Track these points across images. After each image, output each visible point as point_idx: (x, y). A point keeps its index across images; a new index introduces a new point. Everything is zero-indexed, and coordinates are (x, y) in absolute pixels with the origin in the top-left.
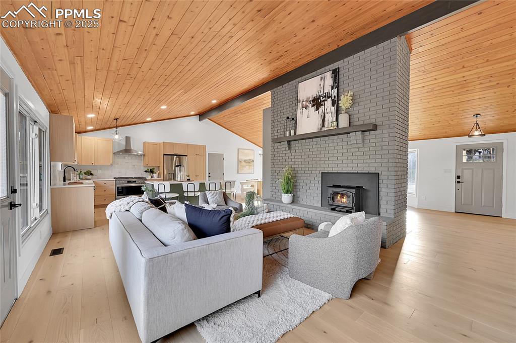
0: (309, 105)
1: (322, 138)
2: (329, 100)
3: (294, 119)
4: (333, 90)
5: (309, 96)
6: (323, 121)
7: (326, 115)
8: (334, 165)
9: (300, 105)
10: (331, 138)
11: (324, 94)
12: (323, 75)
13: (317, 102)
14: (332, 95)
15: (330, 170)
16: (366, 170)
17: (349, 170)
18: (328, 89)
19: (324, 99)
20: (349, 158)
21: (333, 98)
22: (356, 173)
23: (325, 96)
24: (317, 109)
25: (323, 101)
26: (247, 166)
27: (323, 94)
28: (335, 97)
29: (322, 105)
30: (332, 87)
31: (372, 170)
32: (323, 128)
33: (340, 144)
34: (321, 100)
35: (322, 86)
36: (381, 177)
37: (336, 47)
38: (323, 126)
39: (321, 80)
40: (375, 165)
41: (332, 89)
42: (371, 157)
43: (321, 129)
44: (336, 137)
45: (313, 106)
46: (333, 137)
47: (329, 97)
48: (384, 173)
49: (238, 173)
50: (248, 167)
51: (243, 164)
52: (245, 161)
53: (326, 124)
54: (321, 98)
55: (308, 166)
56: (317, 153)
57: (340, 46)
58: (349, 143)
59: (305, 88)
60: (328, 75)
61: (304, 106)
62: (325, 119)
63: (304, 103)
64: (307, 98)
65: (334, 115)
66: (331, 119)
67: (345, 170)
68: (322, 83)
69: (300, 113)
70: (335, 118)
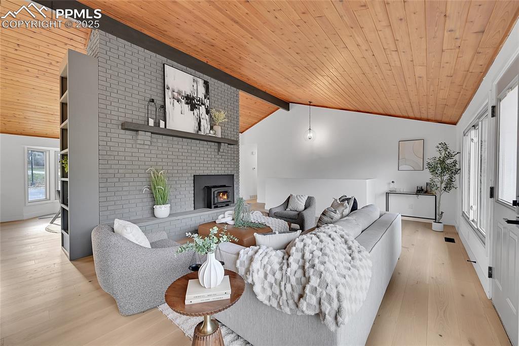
2: (203, 106)
4: (206, 100)
6: (199, 124)
7: (201, 120)
8: (204, 169)
9: (169, 94)
10: (202, 142)
11: (198, 99)
12: (196, 78)
13: (191, 102)
14: (205, 103)
15: (201, 173)
18: (201, 95)
21: (206, 107)
23: (199, 101)
24: (192, 110)
25: (197, 104)
27: (197, 97)
28: (208, 106)
29: (197, 108)
30: (205, 96)
31: (229, 173)
32: (200, 132)
33: (209, 150)
34: (195, 103)
35: (195, 88)
36: (234, 177)
38: (200, 129)
39: (194, 81)
40: (231, 169)
41: (205, 98)
42: (229, 163)
43: (198, 132)
44: (206, 143)
47: (203, 104)
48: (235, 175)
53: (202, 128)
54: (195, 100)
55: (177, 168)
56: (187, 154)
57: (208, 63)
58: (216, 151)
59: (174, 77)
60: (201, 82)
61: (176, 97)
62: (201, 123)
63: (176, 94)
64: (179, 91)
65: (209, 123)
66: (206, 126)
67: (213, 173)
68: (195, 86)
69: (170, 103)
70: (209, 126)
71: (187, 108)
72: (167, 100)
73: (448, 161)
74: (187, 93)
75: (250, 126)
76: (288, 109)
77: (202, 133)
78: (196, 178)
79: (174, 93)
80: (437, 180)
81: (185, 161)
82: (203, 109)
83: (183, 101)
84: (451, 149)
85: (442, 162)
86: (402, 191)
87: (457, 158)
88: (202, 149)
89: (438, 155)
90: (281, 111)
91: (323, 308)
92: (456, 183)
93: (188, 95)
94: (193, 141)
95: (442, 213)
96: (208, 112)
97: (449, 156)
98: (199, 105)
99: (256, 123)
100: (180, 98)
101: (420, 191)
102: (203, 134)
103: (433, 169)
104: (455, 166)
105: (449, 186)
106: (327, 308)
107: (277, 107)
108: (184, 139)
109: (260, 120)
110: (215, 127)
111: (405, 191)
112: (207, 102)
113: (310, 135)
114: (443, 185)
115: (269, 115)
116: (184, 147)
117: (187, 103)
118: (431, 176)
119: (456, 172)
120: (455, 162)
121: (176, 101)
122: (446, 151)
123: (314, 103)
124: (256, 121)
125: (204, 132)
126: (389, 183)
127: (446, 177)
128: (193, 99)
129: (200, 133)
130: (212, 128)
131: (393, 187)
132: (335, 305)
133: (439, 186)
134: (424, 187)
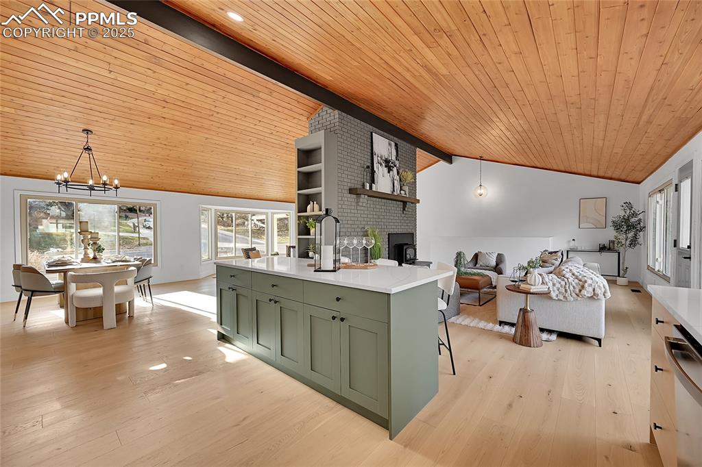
2: (395, 168)
7: (395, 181)
9: (376, 159)
10: (395, 202)
11: (392, 161)
12: (390, 142)
13: (388, 165)
16: (408, 231)
18: (394, 157)
20: (402, 221)
23: (393, 163)
24: (389, 172)
28: (398, 168)
29: (391, 170)
31: (411, 231)
35: (390, 151)
38: (394, 190)
39: (389, 145)
40: (412, 228)
41: (396, 160)
42: (410, 221)
47: (395, 166)
59: (378, 143)
60: (393, 144)
64: (381, 155)
65: (399, 184)
66: (397, 186)
67: (400, 231)
68: (390, 149)
70: (399, 187)
71: (386, 170)
72: (375, 166)
73: (633, 220)
76: (451, 162)
78: (390, 236)
79: (379, 158)
80: (622, 237)
81: (383, 220)
82: (395, 171)
83: (384, 164)
84: (635, 208)
85: (626, 220)
86: (583, 249)
87: (641, 216)
88: (393, 208)
89: (622, 214)
90: (442, 163)
91: (596, 292)
92: (641, 240)
93: (386, 158)
94: (391, 201)
95: (627, 268)
96: (398, 173)
97: (634, 214)
98: (393, 167)
100: (382, 162)
101: (603, 249)
103: (617, 226)
104: (639, 224)
105: (634, 242)
106: (598, 291)
108: (382, 200)
110: (404, 188)
111: (587, 249)
112: (398, 164)
113: (482, 191)
114: (628, 242)
115: (426, 168)
117: (386, 167)
118: (616, 234)
119: (641, 230)
120: (640, 220)
121: (380, 165)
122: (630, 209)
123: (485, 157)
126: (569, 242)
127: (631, 235)
128: (389, 161)
129: (394, 193)
130: (401, 188)
131: (572, 244)
132: (603, 290)
133: (623, 242)
134: (607, 244)
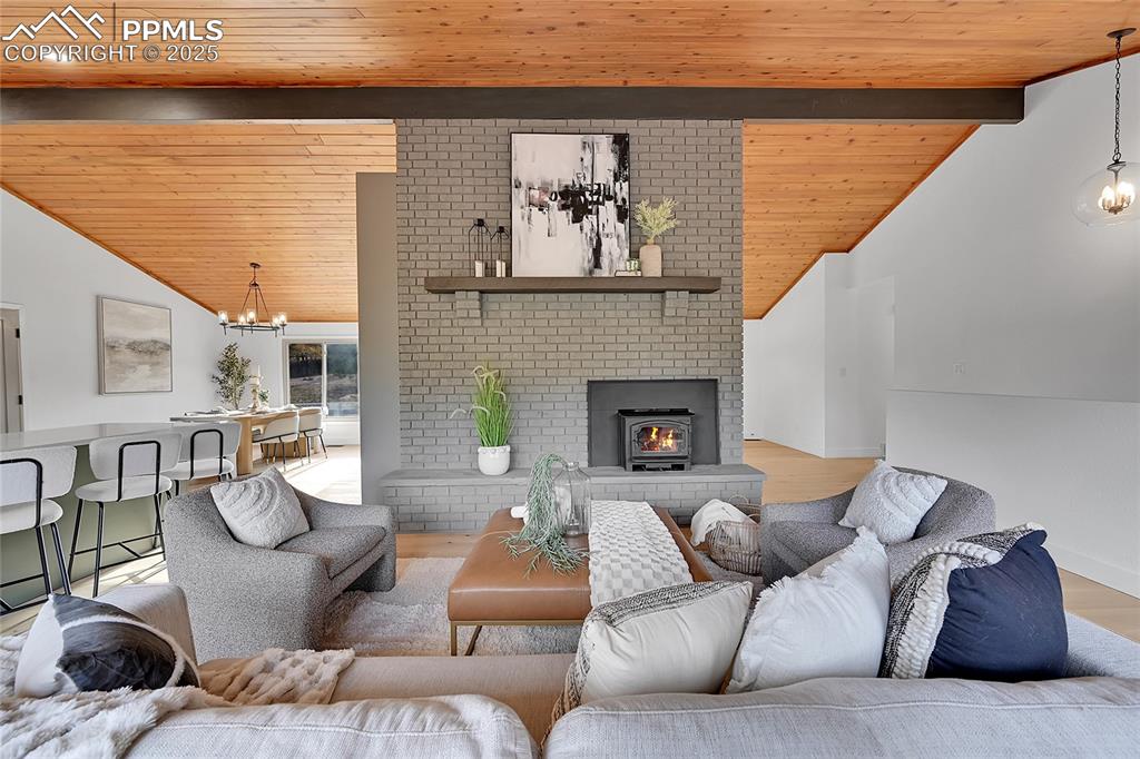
0: (551, 203)
1: (584, 295)
2: (610, 204)
3: (505, 231)
4: (618, 184)
5: (548, 179)
6: (597, 252)
7: (603, 240)
8: (618, 364)
9: (519, 197)
10: (610, 297)
11: (596, 187)
12: (589, 138)
13: (576, 202)
14: (616, 194)
15: (610, 375)
16: (692, 374)
17: (656, 374)
18: (604, 176)
19: (595, 198)
20: (655, 347)
21: (620, 203)
22: (670, 381)
23: (598, 193)
24: (577, 219)
25: (592, 203)
26: (140, 363)
27: (592, 185)
28: (624, 200)
29: (590, 212)
30: (615, 174)
31: (703, 374)
32: (597, 271)
33: (633, 314)
34: (586, 199)
35: (587, 162)
36: (720, 387)
37: (621, 84)
38: (597, 265)
39: (584, 147)
40: (710, 363)
41: (616, 180)
42: (702, 346)
43: (591, 272)
44: (623, 297)
45: (564, 207)
46: (615, 295)
47: (609, 198)
48: (724, 380)
49: (100, 390)
50: (147, 367)
51: (127, 356)
52: (133, 346)
53: (605, 261)
54: (587, 194)
55: (545, 365)
56: (570, 331)
57: (629, 85)
58: (656, 314)
59: (534, 154)
60: (604, 143)
61: (535, 202)
62: (603, 248)
63: (535, 193)
64: (544, 183)
65: (626, 245)
66: (616, 252)
67: (646, 375)
68: (588, 157)
69: (523, 218)
70: (627, 251)
71: (563, 217)
72: (517, 213)
74: (564, 183)
75: (869, 222)
77: (604, 272)
78: (595, 388)
79: (532, 191)
81: (566, 348)
82: (608, 211)
83: (554, 204)
88: (610, 314)
90: (989, 135)
93: (567, 186)
94: (585, 296)
96: (622, 214)
98: (598, 202)
99: (892, 208)
100: (547, 199)
102: (606, 274)
107: (959, 125)
108: (560, 295)
109: (906, 193)
110: (643, 250)
112: (622, 190)
115: (934, 166)
116: (562, 314)
121: (535, 209)
124: (889, 202)
125: (610, 270)
128: (582, 191)
129: (598, 273)
130: (634, 255)
